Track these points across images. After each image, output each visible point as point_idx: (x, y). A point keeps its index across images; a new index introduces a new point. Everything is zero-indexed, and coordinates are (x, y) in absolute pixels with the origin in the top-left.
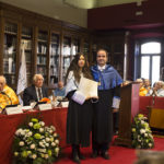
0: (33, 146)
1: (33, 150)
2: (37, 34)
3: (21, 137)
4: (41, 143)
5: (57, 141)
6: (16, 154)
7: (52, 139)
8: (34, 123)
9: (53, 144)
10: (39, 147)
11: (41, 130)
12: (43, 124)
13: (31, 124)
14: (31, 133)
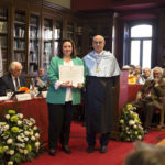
0: (10, 141)
1: (10, 145)
2: (14, 16)
4: (19, 137)
5: (37, 135)
7: (32, 133)
8: (11, 115)
9: (33, 138)
10: (17, 141)
11: (20, 122)
12: (21, 116)
13: (8, 116)
14: (7, 126)
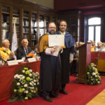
0: (26, 85)
1: (25, 88)
3: (18, 80)
4: (31, 83)
6: (15, 90)
8: (26, 70)
9: (38, 83)
10: (29, 86)
11: (31, 75)
12: (31, 71)
14: (24, 77)
